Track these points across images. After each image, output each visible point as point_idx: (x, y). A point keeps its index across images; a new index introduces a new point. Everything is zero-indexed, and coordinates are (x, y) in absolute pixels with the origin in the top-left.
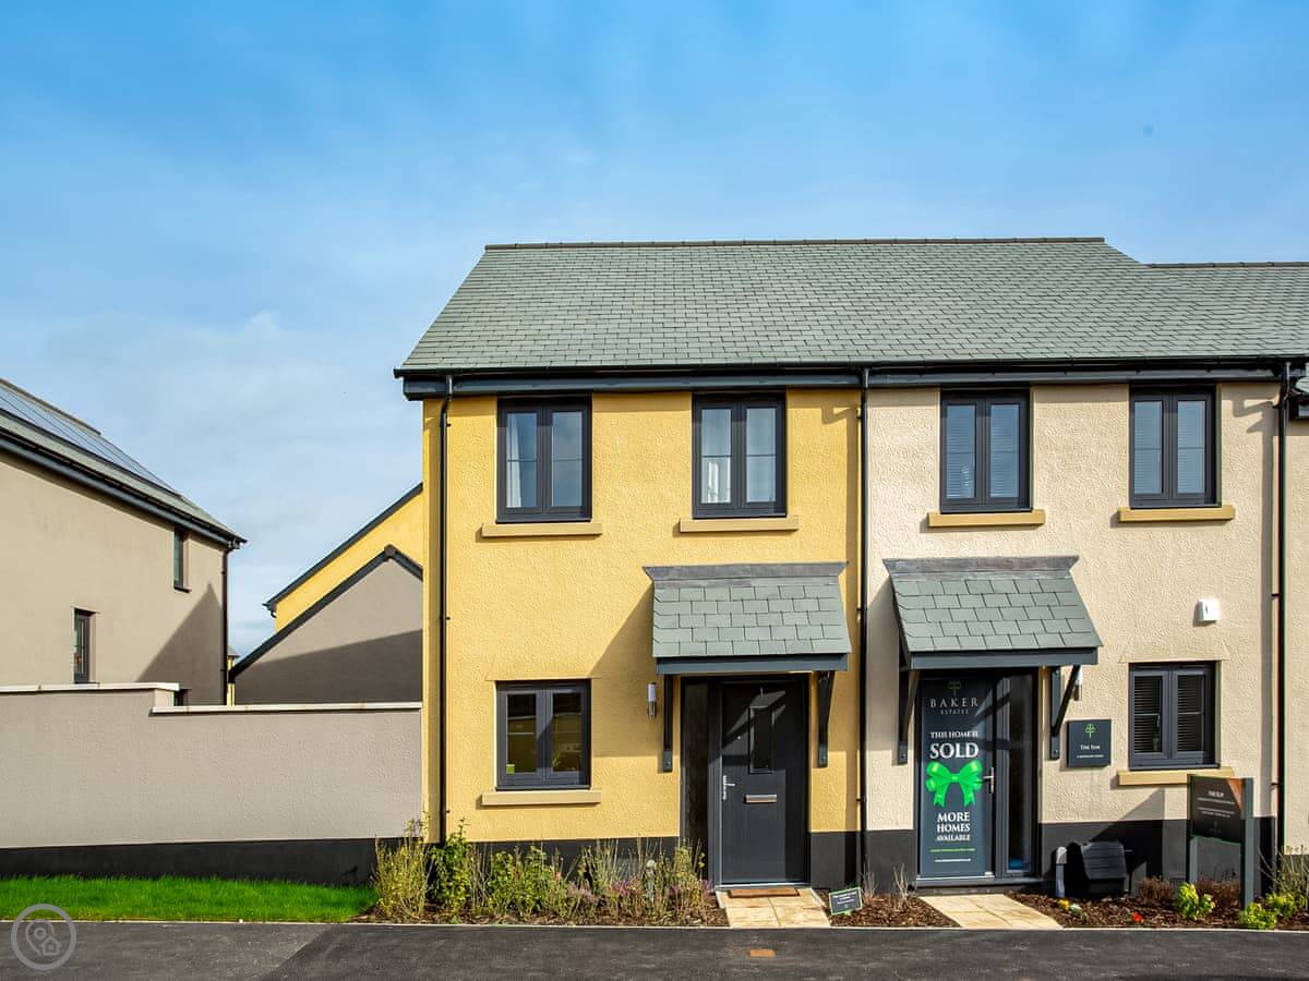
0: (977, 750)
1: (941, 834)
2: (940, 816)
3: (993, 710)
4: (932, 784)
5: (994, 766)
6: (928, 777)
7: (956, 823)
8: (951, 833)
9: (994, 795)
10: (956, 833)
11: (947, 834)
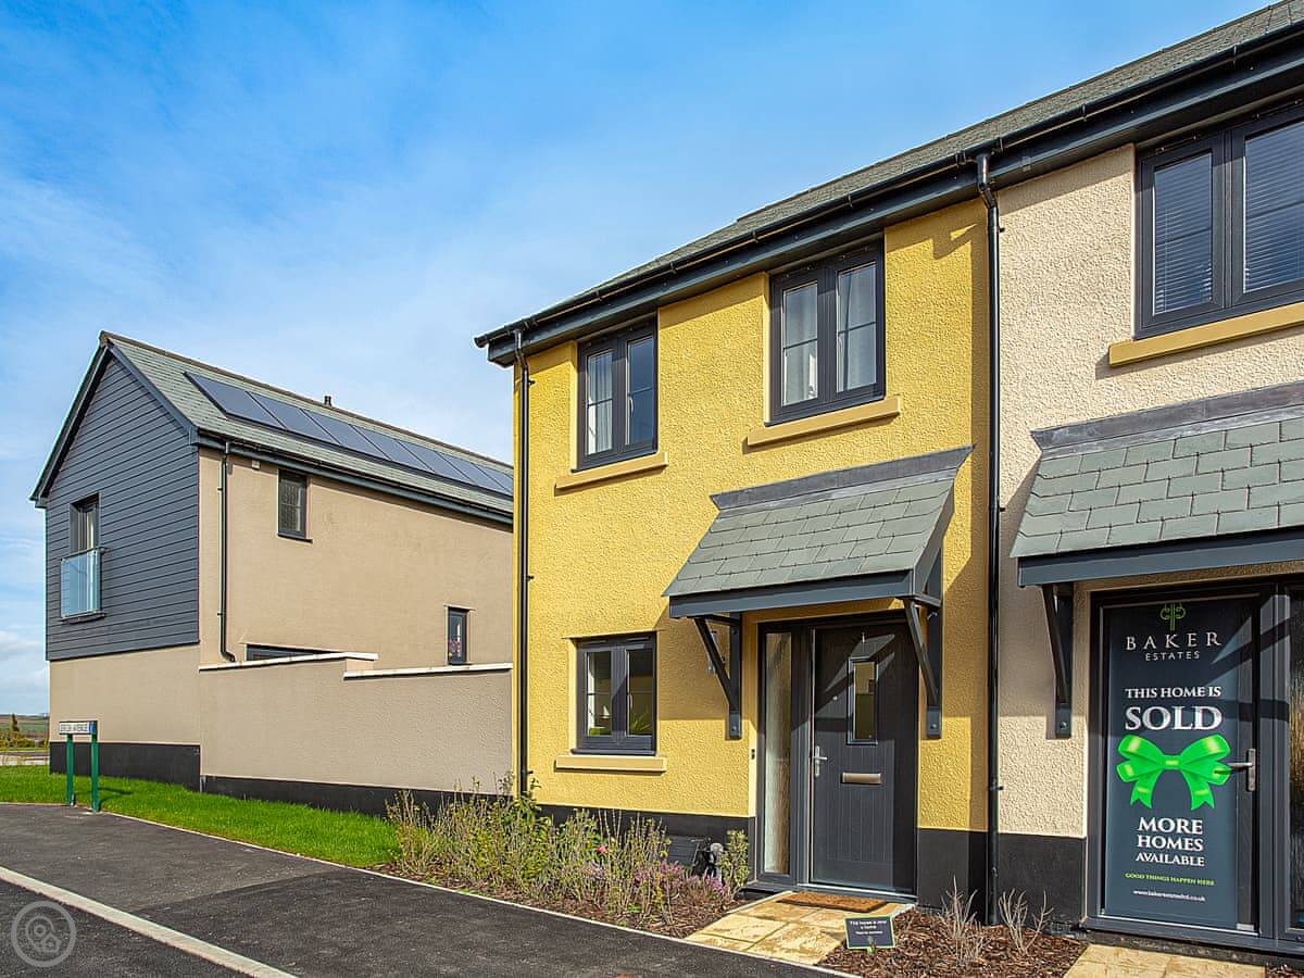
0: (1218, 720)
1: (1144, 849)
2: (1143, 821)
3: (1253, 651)
4: (1127, 771)
5: (1256, 745)
6: (1121, 759)
7: (1174, 836)
8: (1164, 851)
9: (1256, 794)
10: (1172, 852)
11: (1157, 852)
